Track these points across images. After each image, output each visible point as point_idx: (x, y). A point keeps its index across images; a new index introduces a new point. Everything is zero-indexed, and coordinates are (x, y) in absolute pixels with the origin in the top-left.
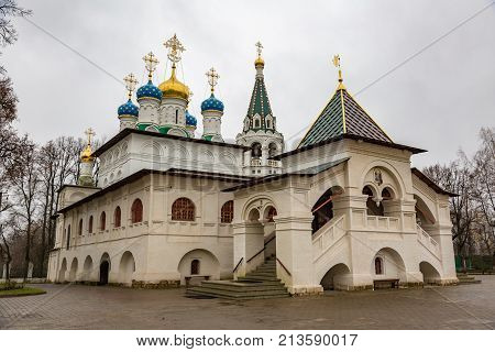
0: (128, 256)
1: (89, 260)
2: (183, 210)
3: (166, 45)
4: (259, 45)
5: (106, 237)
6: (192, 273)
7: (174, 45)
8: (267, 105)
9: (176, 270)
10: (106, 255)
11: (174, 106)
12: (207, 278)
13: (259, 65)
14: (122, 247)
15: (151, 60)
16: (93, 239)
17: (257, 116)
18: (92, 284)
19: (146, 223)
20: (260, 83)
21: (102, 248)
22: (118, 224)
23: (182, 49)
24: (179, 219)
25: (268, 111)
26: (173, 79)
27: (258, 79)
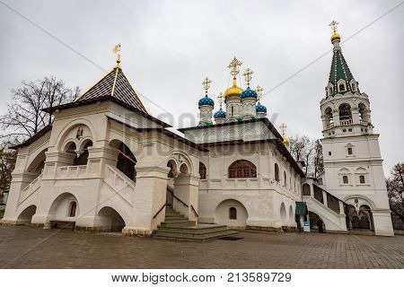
7: (234, 64)
13: (336, 40)
20: (338, 55)
26: (235, 86)
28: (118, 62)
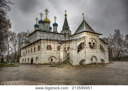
0: (37, 58)
1: (29, 59)
2: (49, 48)
3: (45, 11)
4: (66, 11)
5: (32, 54)
6: (51, 61)
9: (48, 61)
10: (32, 58)
11: (47, 25)
12: (54, 62)
13: (66, 15)
14: (36, 56)
15: (41, 14)
16: (29, 54)
17: (65, 27)
18: (29, 64)
19: (41, 51)
22: (35, 51)
23: (48, 12)
24: (48, 50)
25: (68, 26)
26: (46, 18)
27: (65, 19)
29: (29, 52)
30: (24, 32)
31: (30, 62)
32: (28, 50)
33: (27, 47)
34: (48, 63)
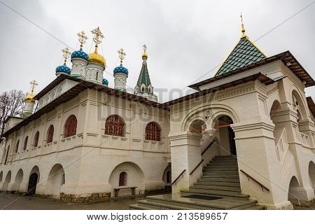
1: (21, 172)
2: (115, 127)
3: (93, 32)
4: (145, 46)
5: (39, 152)
6: (120, 185)
7: (97, 33)
8: (149, 80)
9: (107, 182)
10: (36, 168)
11: (96, 69)
12: (133, 189)
13: (145, 57)
14: (53, 160)
15: (82, 36)
16: (26, 155)
17: (143, 85)
19: (81, 135)
20: (144, 67)
21: (33, 162)
22: (50, 139)
23: (102, 36)
24: (110, 134)
25: (149, 83)
26: (96, 53)
27: (143, 65)
28: (243, 31)
29: (25, 149)
30: (20, 93)
31: (24, 185)
32: (22, 139)
33: (22, 129)
34: (109, 194)
